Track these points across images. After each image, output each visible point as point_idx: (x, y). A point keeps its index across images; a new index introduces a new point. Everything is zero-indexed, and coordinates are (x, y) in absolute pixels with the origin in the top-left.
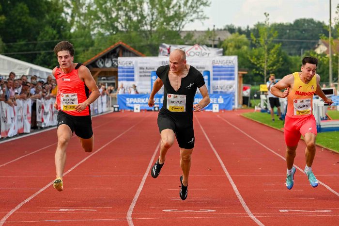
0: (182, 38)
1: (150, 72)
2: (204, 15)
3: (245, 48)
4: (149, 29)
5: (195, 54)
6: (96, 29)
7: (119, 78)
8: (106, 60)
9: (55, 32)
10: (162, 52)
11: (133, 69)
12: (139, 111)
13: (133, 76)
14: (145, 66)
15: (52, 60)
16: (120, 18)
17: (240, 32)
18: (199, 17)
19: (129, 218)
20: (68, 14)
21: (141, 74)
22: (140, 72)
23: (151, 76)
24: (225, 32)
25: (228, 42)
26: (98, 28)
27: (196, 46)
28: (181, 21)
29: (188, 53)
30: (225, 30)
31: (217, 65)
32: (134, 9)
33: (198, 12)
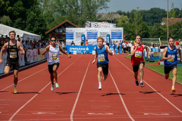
0: (96, 17)
1: (81, 35)
2: (107, 6)
3: (127, 22)
4: (81, 13)
5: (103, 26)
6: (55, 12)
7: (66, 38)
8: (60, 29)
9: (35, 14)
10: (87, 25)
11: (73, 33)
12: (76, 54)
13: (73, 37)
14: (78, 32)
15: (34, 28)
16: (67, 8)
17: (125, 14)
18: (105, 7)
19: (71, 118)
20: (42, 5)
21: (77, 36)
22: (76, 35)
23: (82, 37)
24: (117, 14)
25: (119, 19)
26: (56, 12)
27: (103, 22)
28: (96, 9)
29: (99, 26)
30: (117, 13)
31: (113, 32)
32: (74, 3)
33: (104, 5)
